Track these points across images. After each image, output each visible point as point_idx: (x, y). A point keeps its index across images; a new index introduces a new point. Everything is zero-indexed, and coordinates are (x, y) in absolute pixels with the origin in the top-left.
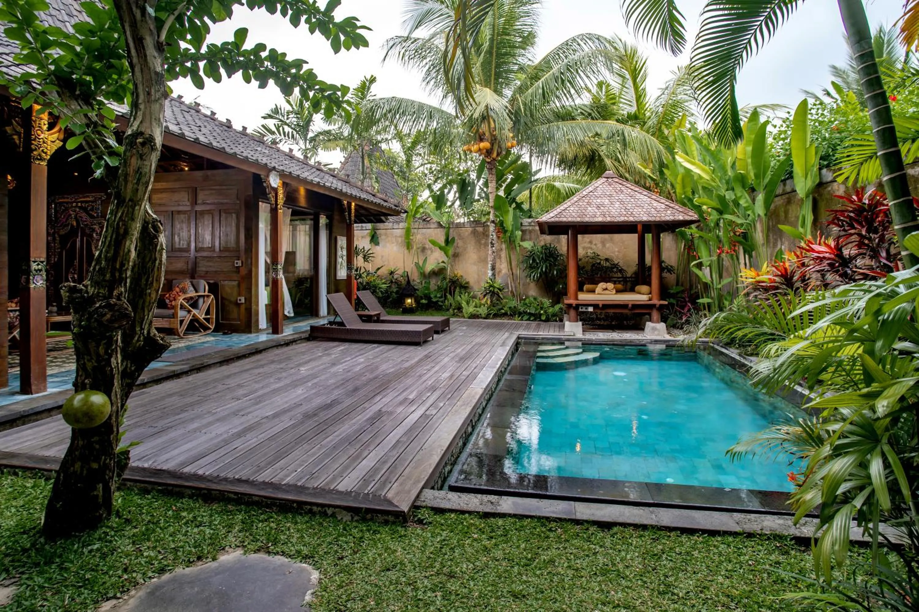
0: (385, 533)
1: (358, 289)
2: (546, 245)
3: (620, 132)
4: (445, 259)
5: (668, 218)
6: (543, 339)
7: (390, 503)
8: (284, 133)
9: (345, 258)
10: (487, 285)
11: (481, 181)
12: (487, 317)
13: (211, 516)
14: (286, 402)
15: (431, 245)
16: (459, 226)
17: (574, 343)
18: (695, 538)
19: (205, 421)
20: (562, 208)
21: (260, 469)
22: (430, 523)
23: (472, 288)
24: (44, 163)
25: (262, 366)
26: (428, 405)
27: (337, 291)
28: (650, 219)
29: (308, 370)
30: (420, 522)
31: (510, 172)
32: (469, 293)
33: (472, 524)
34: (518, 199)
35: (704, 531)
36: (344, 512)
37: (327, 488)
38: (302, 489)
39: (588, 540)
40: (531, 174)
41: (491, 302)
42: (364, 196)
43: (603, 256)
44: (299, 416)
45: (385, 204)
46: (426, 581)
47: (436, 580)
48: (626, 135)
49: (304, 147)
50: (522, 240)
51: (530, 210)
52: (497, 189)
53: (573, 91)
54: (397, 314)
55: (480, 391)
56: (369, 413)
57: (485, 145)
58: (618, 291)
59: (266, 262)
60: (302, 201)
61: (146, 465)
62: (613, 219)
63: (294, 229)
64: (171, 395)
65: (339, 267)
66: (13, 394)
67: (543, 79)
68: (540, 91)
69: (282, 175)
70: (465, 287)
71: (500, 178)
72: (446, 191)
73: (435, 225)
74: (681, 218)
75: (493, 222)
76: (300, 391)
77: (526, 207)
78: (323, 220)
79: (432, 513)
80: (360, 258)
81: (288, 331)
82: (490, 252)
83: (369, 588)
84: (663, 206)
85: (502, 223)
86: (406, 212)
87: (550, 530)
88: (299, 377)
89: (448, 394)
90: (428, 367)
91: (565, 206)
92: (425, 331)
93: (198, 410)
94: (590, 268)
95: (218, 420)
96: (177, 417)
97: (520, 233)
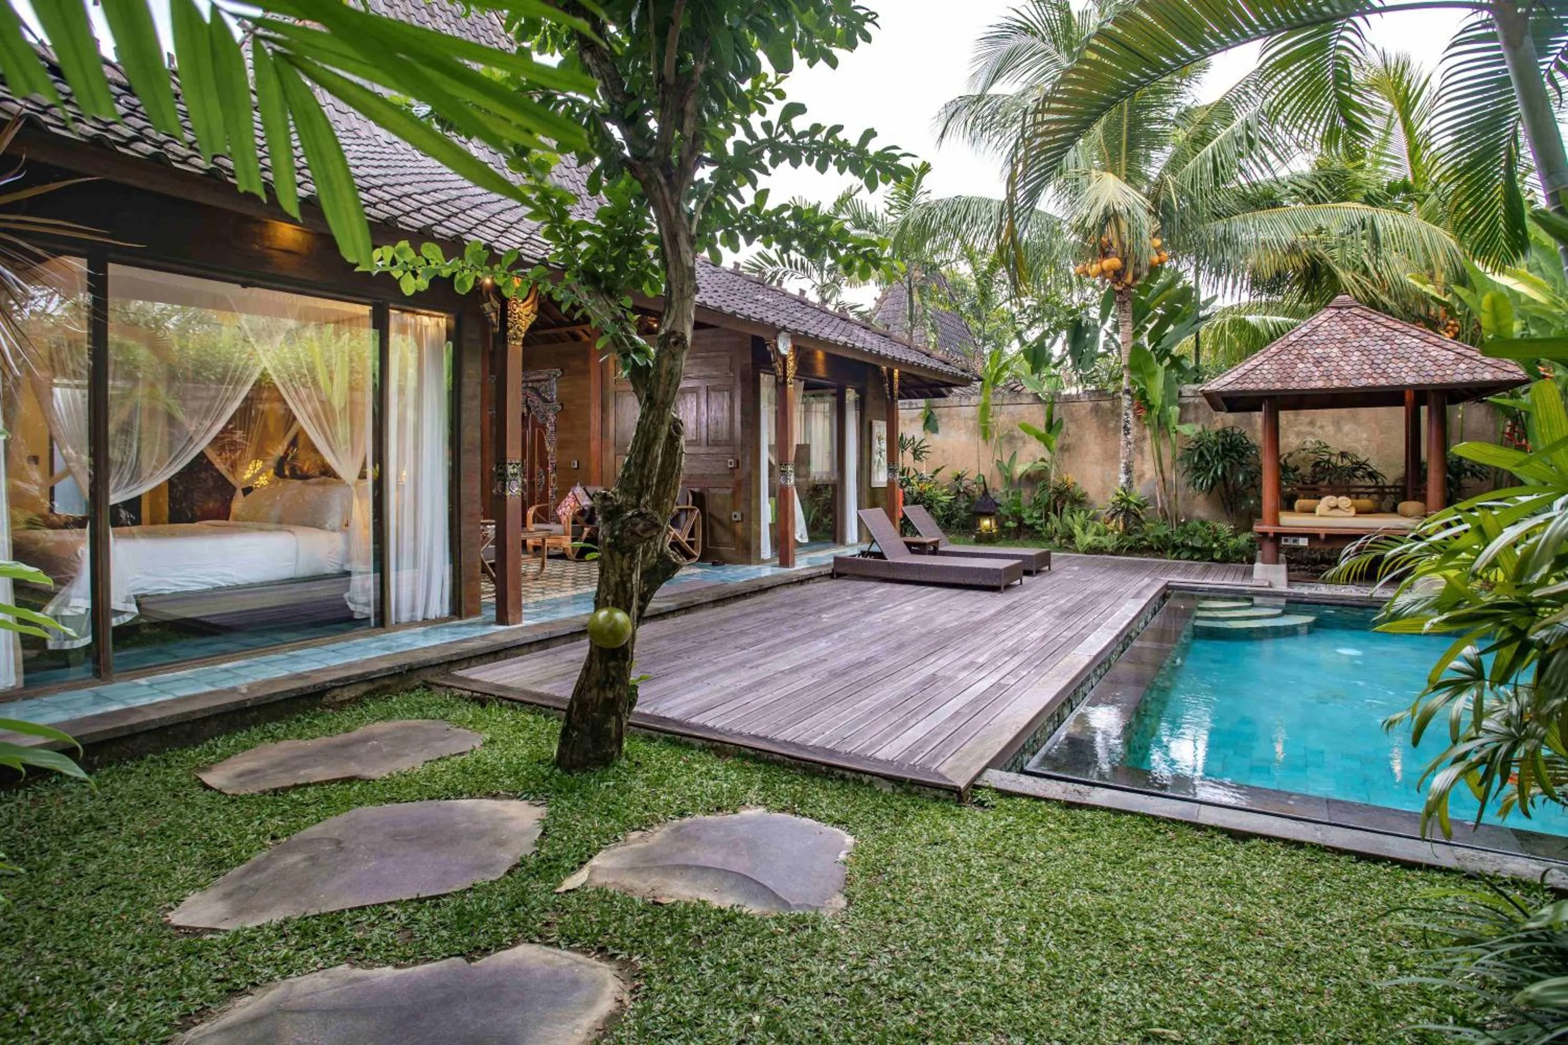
0: (934, 811)
1: (905, 503)
2: (1224, 430)
3: (1368, 222)
4: (1047, 455)
5: (1458, 378)
6: (1210, 590)
7: (942, 776)
8: (790, 262)
9: (884, 454)
10: (1117, 498)
11: (1110, 321)
12: (1117, 551)
13: (726, 770)
14: (806, 656)
15: (1022, 433)
16: (1069, 399)
17: (1271, 600)
18: (1380, 867)
19: (705, 671)
20: (1248, 366)
21: (779, 728)
22: (993, 807)
23: (1092, 504)
24: (519, 343)
25: (769, 610)
26: (1004, 671)
27: (874, 505)
28: (1422, 381)
29: (834, 617)
30: (981, 804)
31: (1160, 304)
32: (1087, 512)
33: (1049, 814)
34: (1175, 351)
35: (1395, 861)
36: (884, 782)
37: (862, 755)
38: (832, 752)
39: (1212, 850)
40: (1198, 306)
41: (1125, 526)
42: (912, 358)
43: (1336, 448)
44: (825, 675)
45: (946, 369)
46: (982, 861)
47: (994, 861)
48: (1380, 227)
49: (819, 282)
50: (1181, 421)
51: (1197, 370)
52: (1137, 334)
53: (1271, 157)
54: (965, 543)
55: (1087, 660)
56: (919, 677)
57: (1113, 262)
58: (1360, 512)
59: (770, 462)
60: (821, 369)
61: (647, 712)
62: (1344, 384)
63: (808, 410)
64: (660, 638)
65: (875, 468)
66: (490, 623)
67: (1213, 143)
68: (1210, 165)
69: (795, 336)
70: (1079, 501)
71: (1140, 314)
72: (1048, 342)
73: (1030, 400)
74: (1488, 376)
75: (1128, 392)
76: (823, 644)
77: (1190, 364)
78: (851, 395)
79: (997, 795)
80: (908, 454)
81: (802, 564)
82: (1122, 443)
83: (913, 857)
84: (1451, 356)
85: (1143, 394)
86: (980, 379)
87: (1157, 832)
88: (820, 627)
89: (1035, 660)
90: (1010, 623)
91: (1255, 362)
92: (1008, 570)
93: (695, 658)
94: (1309, 469)
95: (722, 671)
96: (672, 664)
97: (1177, 409)
